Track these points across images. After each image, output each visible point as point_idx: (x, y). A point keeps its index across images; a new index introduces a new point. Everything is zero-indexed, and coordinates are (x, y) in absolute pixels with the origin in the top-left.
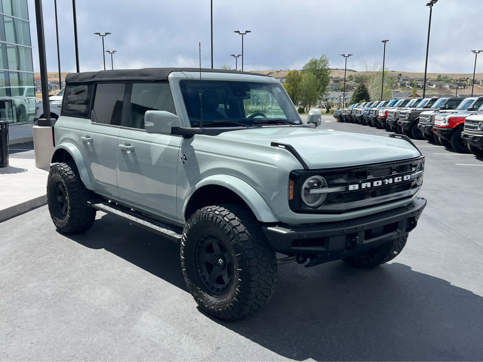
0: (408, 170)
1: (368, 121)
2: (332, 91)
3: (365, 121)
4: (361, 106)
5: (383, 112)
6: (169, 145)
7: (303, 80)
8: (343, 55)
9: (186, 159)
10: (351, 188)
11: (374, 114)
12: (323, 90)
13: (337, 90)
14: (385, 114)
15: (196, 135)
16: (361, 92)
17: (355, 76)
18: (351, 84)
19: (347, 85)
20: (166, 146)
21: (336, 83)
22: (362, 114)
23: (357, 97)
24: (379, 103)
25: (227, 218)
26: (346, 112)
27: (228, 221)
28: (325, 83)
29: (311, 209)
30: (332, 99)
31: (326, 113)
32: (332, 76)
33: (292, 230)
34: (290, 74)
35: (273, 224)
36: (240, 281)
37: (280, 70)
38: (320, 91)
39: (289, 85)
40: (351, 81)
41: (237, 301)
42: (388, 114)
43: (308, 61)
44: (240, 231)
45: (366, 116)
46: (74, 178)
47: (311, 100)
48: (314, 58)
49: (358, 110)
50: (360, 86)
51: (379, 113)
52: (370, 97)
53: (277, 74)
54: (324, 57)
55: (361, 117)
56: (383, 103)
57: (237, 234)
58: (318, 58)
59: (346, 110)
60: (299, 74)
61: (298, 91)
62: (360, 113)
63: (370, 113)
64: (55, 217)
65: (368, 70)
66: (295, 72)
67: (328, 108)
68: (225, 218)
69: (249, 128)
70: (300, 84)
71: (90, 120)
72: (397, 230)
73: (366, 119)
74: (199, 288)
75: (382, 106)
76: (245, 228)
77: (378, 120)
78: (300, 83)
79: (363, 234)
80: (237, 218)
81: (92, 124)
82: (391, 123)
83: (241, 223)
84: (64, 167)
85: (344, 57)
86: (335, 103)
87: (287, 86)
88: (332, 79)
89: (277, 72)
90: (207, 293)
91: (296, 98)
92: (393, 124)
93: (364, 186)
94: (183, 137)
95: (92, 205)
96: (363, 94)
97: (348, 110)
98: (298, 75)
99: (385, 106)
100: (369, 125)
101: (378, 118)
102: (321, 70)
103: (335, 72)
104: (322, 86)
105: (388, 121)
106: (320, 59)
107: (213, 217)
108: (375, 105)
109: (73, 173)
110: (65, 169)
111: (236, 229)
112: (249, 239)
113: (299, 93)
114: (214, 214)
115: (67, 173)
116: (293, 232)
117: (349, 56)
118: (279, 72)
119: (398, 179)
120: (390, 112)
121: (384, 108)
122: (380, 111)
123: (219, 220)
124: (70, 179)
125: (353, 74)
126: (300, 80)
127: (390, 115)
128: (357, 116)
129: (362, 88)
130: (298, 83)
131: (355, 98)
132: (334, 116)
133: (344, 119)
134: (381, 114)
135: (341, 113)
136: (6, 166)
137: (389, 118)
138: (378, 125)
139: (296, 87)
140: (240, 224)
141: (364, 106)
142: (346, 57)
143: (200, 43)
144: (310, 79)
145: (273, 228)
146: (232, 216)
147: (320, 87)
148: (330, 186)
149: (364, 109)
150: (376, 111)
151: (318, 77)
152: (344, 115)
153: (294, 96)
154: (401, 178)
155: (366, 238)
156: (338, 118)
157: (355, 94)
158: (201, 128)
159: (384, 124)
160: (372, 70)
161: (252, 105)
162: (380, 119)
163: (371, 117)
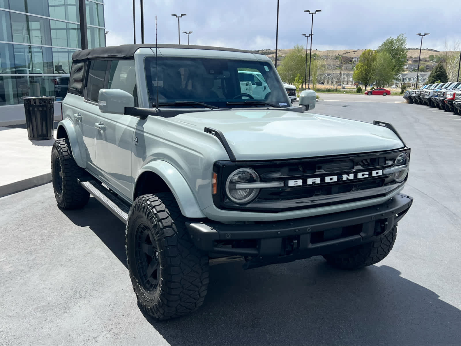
0: (380, 164)
1: (436, 103)
2: (411, 71)
3: (433, 103)
4: (432, 88)
5: (451, 94)
6: (128, 126)
7: (378, 60)
8: (419, 34)
9: (137, 142)
10: (291, 183)
11: (442, 96)
12: (398, 71)
13: (416, 71)
14: (453, 96)
15: (149, 116)
16: (438, 73)
17: (437, 56)
18: (431, 64)
19: (427, 65)
20: (125, 127)
21: (415, 63)
22: (430, 96)
23: (433, 78)
24: (451, 84)
25: (156, 210)
26: (415, 93)
27: (156, 212)
28: (401, 63)
29: (238, 205)
30: (410, 79)
31: (401, 93)
32: (412, 56)
33: (214, 228)
34: (364, 54)
35: (197, 220)
36: (161, 279)
37: (357, 50)
38: (395, 71)
39: (362, 64)
40: (431, 62)
41: (161, 301)
42: (456, 96)
43: (385, 40)
44: (165, 225)
45: (434, 98)
46: (68, 155)
47: (385, 80)
48: (391, 38)
49: (426, 91)
50: (438, 66)
51: (447, 96)
52: (448, 78)
53: (354, 53)
54: (401, 36)
55: (430, 99)
56: (455, 84)
57: (161, 228)
58: (395, 38)
59: (416, 91)
60: (374, 53)
61: (371, 71)
62: (429, 95)
63: (438, 95)
64: (56, 192)
65: (448, 51)
66: (370, 52)
67: (403, 88)
68: (154, 209)
69: (213, 109)
70: (374, 64)
71: (83, 97)
72: (360, 234)
73: (434, 101)
74: (138, 281)
75: (453, 88)
76: (173, 221)
77: (445, 102)
78: (374, 62)
79: (308, 237)
80: (166, 210)
81: (84, 101)
82: (458, 106)
83: (170, 215)
84: (61, 144)
85: (420, 36)
86: (412, 84)
87: (360, 65)
88: (411, 59)
89: (354, 51)
90: (143, 287)
91: (369, 77)
92: (459, 106)
93: (310, 181)
94: (140, 118)
95: (80, 182)
96: (441, 75)
97: (418, 91)
98: (372, 54)
99: (456, 88)
100: (438, 108)
101: (446, 100)
102: (397, 50)
103: (415, 52)
104: (397, 66)
105: (455, 103)
106: (396, 39)
107: (145, 206)
108: (447, 87)
109: (68, 150)
110: (61, 145)
111: (162, 223)
112: (174, 234)
113: (372, 73)
114: (146, 204)
115: (62, 150)
116: (214, 231)
117: (426, 35)
118: (356, 51)
119: (363, 175)
120: (458, 94)
121: (452, 90)
122: (448, 93)
123: (149, 211)
124: (64, 155)
125: (434, 54)
126: (374, 59)
127: (457, 97)
128: (425, 97)
129: (440, 68)
130: (372, 63)
131: (431, 79)
132: (404, 97)
133: (414, 100)
134: (449, 97)
135: (410, 94)
136: (51, 139)
137: (456, 100)
138: (446, 108)
139: (370, 67)
140: (168, 217)
141: (435, 88)
142: (422, 36)
143: (156, 16)
144: (385, 59)
145: (196, 225)
146: (163, 207)
147: (395, 67)
148: (263, 180)
149: (433, 91)
150: (444, 92)
151: (394, 57)
152: (413, 96)
153: (367, 76)
154: (367, 173)
155: (313, 242)
156: (407, 99)
157: (432, 74)
158: (157, 108)
159: (452, 107)
160: (453, 49)
161: (326, 84)
162: (447, 102)
163: (439, 99)
